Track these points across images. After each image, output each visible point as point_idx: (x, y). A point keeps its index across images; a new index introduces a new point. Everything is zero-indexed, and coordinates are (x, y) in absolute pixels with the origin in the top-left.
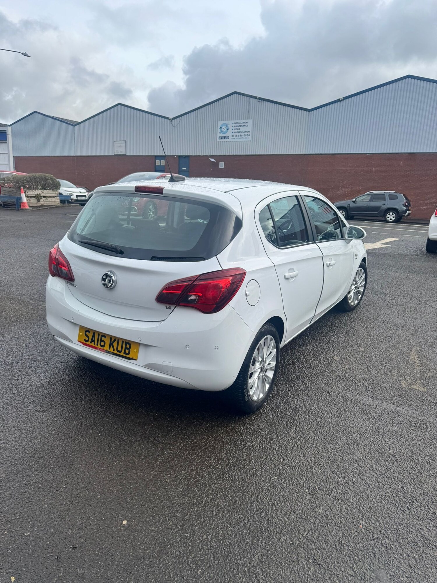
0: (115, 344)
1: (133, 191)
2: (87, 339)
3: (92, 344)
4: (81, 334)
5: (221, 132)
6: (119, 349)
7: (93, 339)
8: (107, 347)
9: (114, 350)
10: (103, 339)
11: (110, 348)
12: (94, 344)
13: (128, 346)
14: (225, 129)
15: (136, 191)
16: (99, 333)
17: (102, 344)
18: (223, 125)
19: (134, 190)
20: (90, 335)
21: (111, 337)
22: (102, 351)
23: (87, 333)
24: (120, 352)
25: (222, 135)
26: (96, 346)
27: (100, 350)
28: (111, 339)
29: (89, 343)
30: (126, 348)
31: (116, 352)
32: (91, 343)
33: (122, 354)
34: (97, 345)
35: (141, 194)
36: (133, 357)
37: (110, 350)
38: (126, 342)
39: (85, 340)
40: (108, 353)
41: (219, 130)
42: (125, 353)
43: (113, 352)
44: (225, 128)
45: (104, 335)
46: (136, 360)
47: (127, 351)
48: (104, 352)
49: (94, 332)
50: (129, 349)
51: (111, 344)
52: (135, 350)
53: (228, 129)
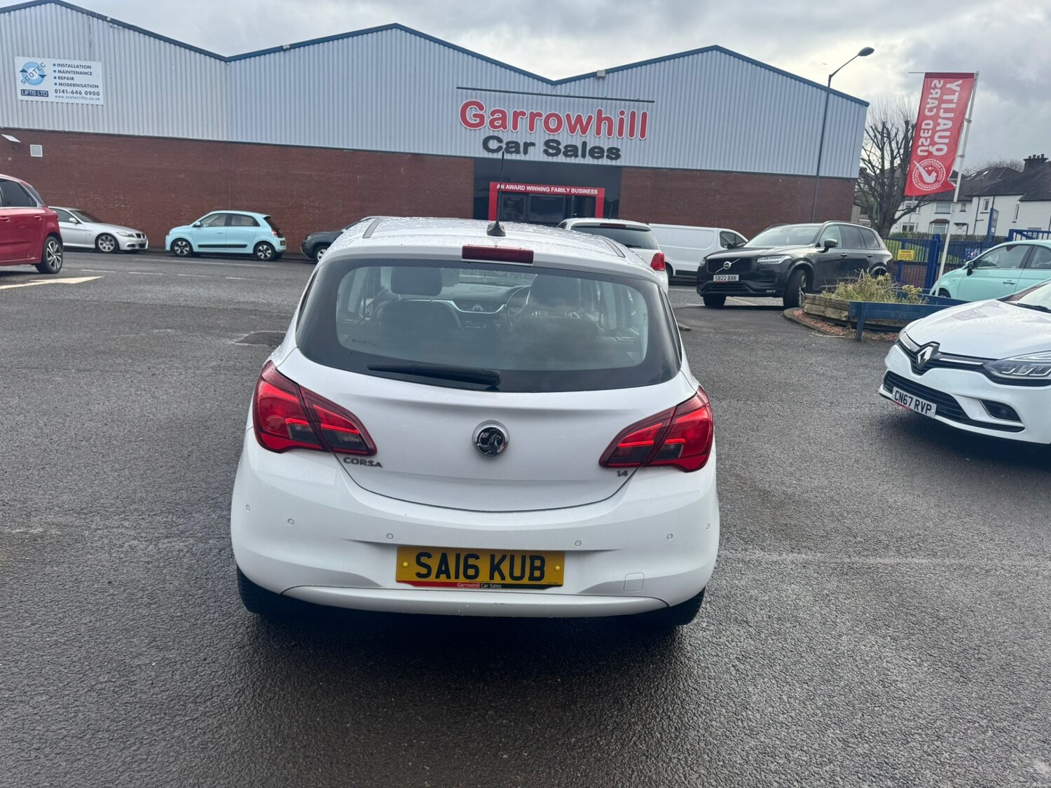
0: (505, 567)
1: (459, 256)
2: (424, 571)
3: (443, 578)
4: (405, 564)
5: (26, 80)
6: (517, 573)
7: (443, 568)
8: (484, 576)
9: (503, 578)
10: (471, 561)
11: (492, 577)
12: (449, 577)
13: (537, 563)
14: (36, 76)
15: (464, 257)
16: (458, 552)
17: (471, 572)
18: (29, 65)
19: (460, 253)
20: (434, 563)
21: (492, 554)
22: (474, 587)
23: (424, 560)
24: (521, 577)
25: (28, 87)
26: (453, 580)
27: (466, 586)
28: (493, 557)
29: (432, 578)
30: (533, 568)
31: (508, 580)
32: (438, 576)
33: (525, 581)
34: (457, 577)
35: (469, 262)
36: (552, 581)
37: (492, 582)
38: (530, 556)
39: (419, 575)
40: (489, 587)
41: (20, 76)
42: (532, 578)
43: (503, 582)
44: (34, 72)
45: (474, 554)
46: (561, 586)
47: (537, 574)
48: (476, 588)
49: (444, 553)
50: (541, 569)
51: (495, 568)
52: (558, 568)
53: (43, 76)
